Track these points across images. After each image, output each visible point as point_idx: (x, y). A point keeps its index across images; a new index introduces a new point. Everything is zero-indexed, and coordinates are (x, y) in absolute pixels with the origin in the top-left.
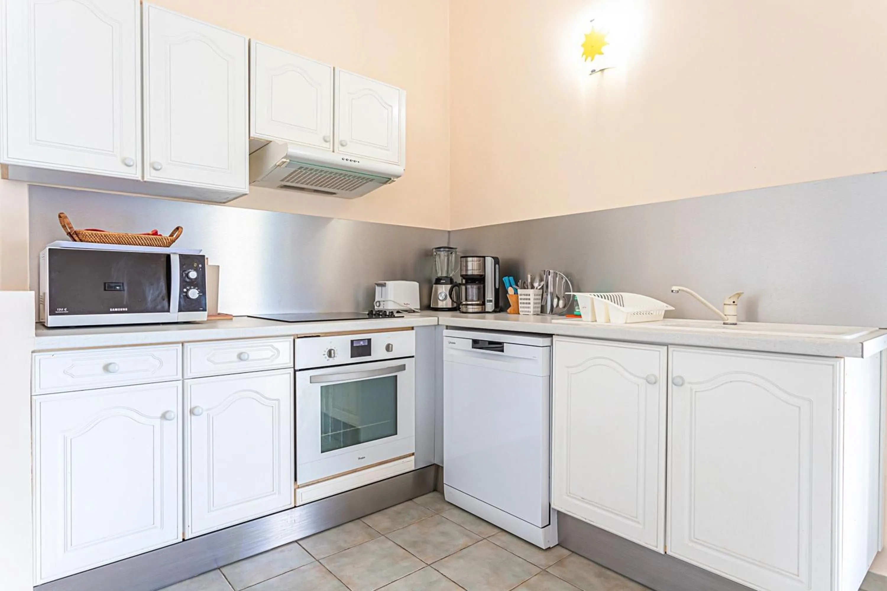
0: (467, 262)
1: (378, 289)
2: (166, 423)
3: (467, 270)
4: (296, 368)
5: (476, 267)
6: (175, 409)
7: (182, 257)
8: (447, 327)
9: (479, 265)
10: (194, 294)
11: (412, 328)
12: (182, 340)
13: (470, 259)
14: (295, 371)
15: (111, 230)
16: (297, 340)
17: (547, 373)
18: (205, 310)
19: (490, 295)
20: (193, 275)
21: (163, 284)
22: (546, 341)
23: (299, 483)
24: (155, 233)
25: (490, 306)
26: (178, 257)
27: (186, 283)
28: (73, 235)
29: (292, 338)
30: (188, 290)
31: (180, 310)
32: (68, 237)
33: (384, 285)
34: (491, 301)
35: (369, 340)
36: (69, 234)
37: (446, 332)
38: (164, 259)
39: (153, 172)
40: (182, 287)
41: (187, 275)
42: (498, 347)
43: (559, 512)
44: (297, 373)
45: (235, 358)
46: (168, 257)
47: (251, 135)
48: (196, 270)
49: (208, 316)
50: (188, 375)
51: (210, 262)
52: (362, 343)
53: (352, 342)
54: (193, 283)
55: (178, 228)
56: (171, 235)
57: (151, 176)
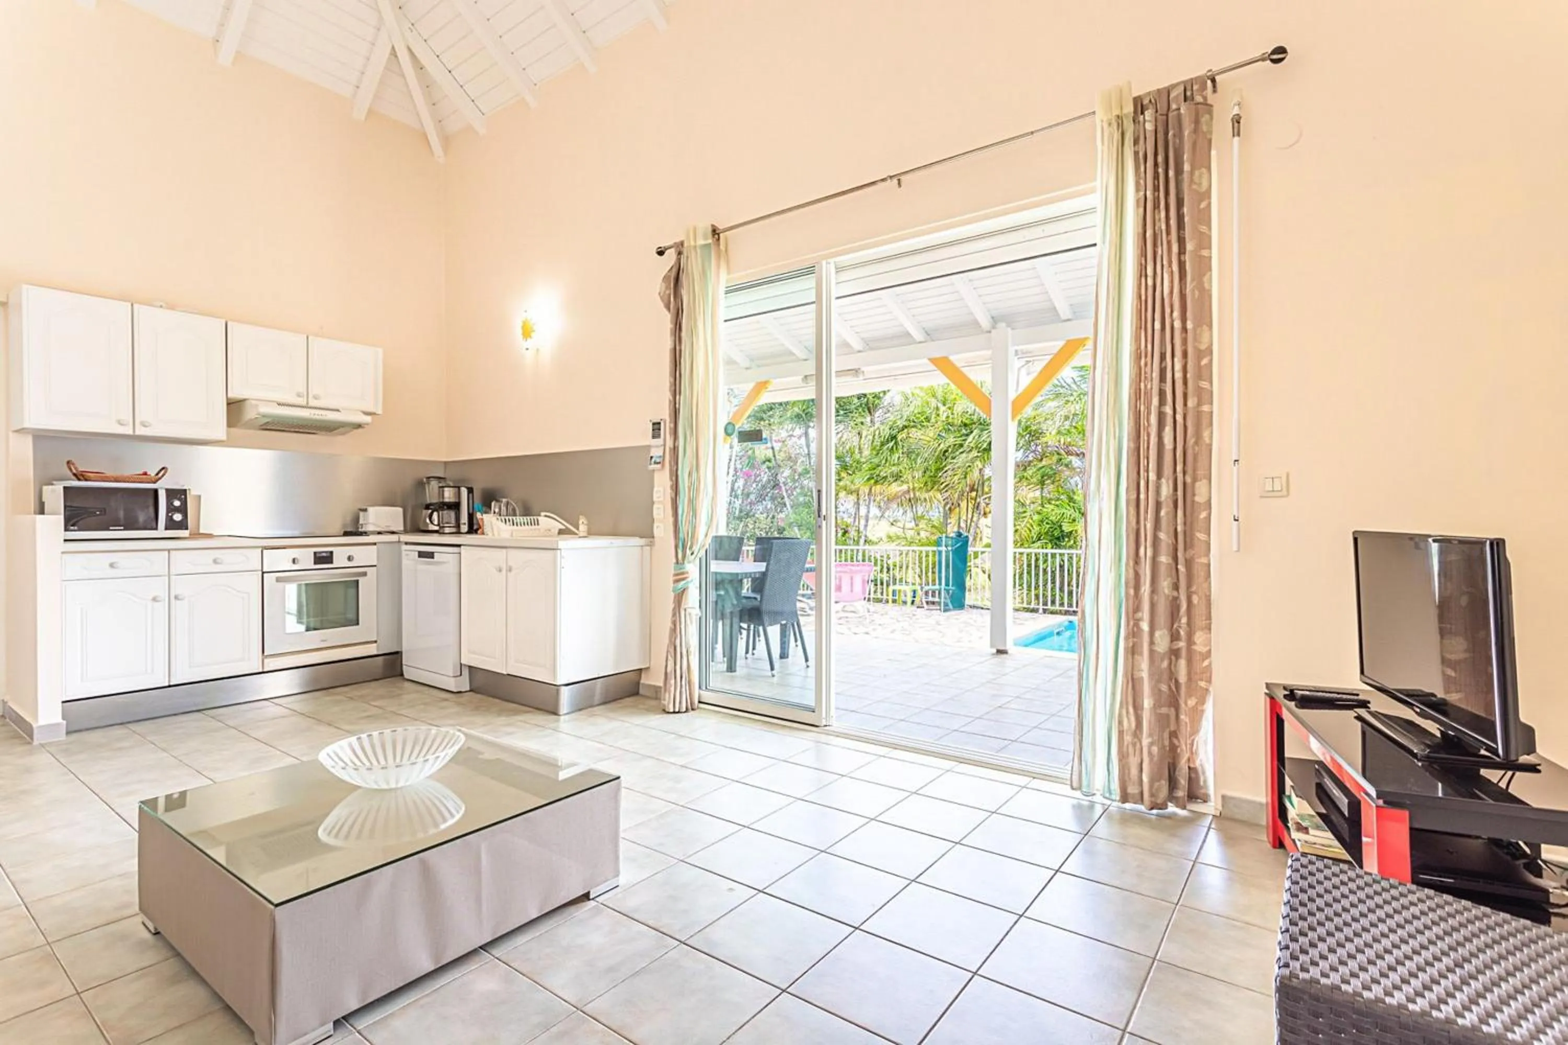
0: (443, 491)
1: (361, 514)
2: (156, 604)
3: (443, 498)
4: (264, 570)
5: (452, 495)
6: (163, 595)
7: (167, 490)
8: (406, 543)
9: (455, 493)
10: (178, 517)
11: (375, 544)
12: (169, 547)
13: (446, 489)
14: (263, 573)
15: (109, 473)
16: (265, 551)
17: (457, 571)
18: (187, 529)
19: (464, 518)
20: (177, 503)
21: (151, 510)
22: (456, 549)
23: (266, 654)
24: (145, 474)
25: (464, 528)
26: (164, 491)
27: (171, 509)
28: (79, 476)
29: (260, 549)
30: (173, 515)
31: (166, 529)
32: (74, 477)
33: (365, 510)
34: (465, 524)
35: (331, 553)
36: (75, 475)
37: (404, 547)
38: (152, 493)
39: (143, 428)
40: (168, 512)
41: (172, 504)
42: (431, 555)
43: (470, 667)
44: (265, 575)
45: (211, 561)
46: (156, 492)
47: (230, 395)
48: (179, 499)
49: (190, 534)
50: (173, 571)
51: (192, 493)
52: (324, 554)
53: (315, 553)
54: (177, 510)
55: (163, 468)
56: (157, 474)
57: (140, 431)
